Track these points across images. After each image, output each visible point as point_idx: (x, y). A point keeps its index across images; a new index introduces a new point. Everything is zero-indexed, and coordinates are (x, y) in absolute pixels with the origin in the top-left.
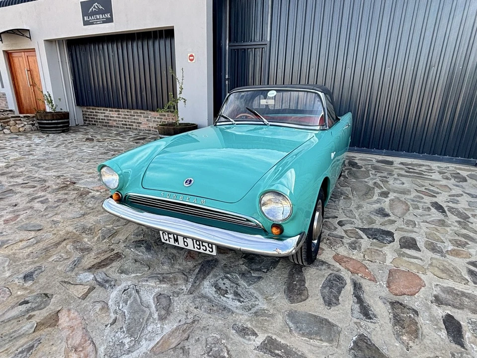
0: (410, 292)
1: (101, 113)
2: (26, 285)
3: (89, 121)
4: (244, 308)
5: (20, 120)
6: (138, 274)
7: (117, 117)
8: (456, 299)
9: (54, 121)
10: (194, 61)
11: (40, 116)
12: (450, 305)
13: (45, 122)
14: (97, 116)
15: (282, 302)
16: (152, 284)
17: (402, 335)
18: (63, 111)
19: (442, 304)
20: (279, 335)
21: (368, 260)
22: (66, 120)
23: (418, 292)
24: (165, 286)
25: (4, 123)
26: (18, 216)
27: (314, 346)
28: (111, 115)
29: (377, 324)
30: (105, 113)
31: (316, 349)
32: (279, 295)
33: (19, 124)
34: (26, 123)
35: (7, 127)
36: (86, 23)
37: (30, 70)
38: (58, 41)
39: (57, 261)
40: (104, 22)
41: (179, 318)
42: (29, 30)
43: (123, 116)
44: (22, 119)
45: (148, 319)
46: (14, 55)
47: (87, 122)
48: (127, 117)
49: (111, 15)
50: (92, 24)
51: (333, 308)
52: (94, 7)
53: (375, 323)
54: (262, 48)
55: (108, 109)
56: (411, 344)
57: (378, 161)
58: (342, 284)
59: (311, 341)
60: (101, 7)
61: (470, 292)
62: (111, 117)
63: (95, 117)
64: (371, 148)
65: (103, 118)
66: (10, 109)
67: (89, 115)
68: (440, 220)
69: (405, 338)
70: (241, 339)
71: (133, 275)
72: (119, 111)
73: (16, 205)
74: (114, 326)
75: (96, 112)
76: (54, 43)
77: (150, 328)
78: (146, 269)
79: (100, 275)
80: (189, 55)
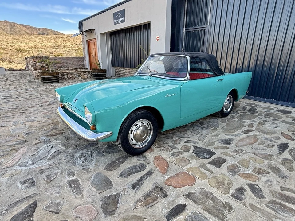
0: (176, 185)
1: (122, 70)
2: (25, 136)
3: (117, 74)
4: (81, 165)
5: (86, 73)
6: (60, 142)
7: (128, 73)
8: (204, 199)
9: (98, 74)
10: (159, 40)
11: (93, 71)
12: (193, 200)
13: (95, 74)
14: (120, 72)
15: (101, 168)
16: (60, 146)
17: (139, 202)
18: (104, 69)
19: (188, 198)
20: (82, 180)
21: (175, 163)
22: (104, 74)
23: (181, 187)
24: (64, 148)
25: (79, 74)
26: (49, 112)
27: (90, 189)
28: (126, 72)
29: (134, 193)
30: (123, 71)
31: (90, 191)
32: (103, 165)
33: (85, 74)
34: (88, 74)
35: (80, 76)
36: (115, 24)
37: (95, 49)
38: (106, 34)
39: (42, 131)
40: (122, 22)
41: (55, 161)
42: (95, 29)
43: (131, 72)
44: (87, 72)
45: (44, 158)
46: (91, 42)
47: (116, 75)
48: (132, 73)
49: (125, 18)
50: (117, 24)
51: (120, 178)
52: (118, 15)
53: (133, 192)
54: (205, 30)
55: (125, 68)
56: (139, 207)
57: (278, 111)
58: (141, 169)
59: (91, 187)
60: (121, 15)
61: (221, 199)
62: (126, 73)
63: (120, 73)
64: (279, 100)
65: (123, 73)
66: (87, 67)
67: (117, 71)
68: (269, 155)
69: (139, 204)
70: (66, 176)
71: (58, 141)
72: (129, 70)
73: (52, 108)
74: (31, 157)
75: (120, 70)
76: (104, 35)
77: (41, 161)
78: (65, 140)
79: (48, 139)
80: (157, 37)
